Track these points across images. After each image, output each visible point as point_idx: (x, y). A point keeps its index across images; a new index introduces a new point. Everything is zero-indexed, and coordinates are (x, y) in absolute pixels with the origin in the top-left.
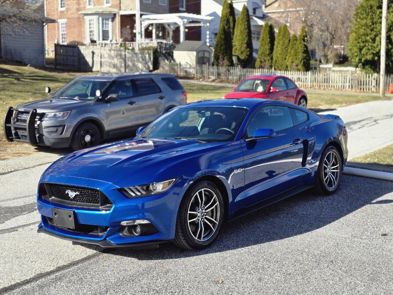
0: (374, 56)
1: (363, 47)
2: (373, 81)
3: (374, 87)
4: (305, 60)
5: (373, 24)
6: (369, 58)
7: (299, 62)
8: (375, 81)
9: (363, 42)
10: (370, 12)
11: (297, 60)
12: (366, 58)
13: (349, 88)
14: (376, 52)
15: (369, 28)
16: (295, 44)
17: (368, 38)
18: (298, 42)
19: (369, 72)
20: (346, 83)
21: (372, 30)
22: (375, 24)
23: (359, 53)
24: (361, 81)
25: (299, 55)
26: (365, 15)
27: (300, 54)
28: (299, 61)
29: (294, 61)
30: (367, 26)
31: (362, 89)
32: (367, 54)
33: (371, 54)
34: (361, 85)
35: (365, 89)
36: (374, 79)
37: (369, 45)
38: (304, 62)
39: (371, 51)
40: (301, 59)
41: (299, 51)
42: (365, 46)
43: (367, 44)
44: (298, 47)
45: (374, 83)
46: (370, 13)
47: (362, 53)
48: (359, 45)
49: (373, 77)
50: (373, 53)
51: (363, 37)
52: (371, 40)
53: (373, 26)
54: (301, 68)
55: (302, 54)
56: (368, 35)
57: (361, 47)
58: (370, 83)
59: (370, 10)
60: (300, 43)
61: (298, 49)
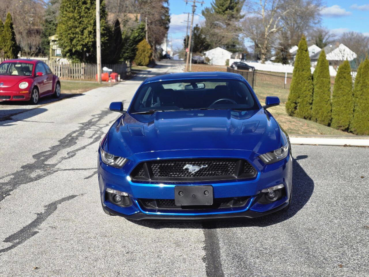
0: (83, 47)
1: (74, 38)
2: (82, 70)
3: (83, 75)
4: (14, 48)
5: (80, 18)
6: (79, 49)
7: (9, 49)
8: (84, 69)
9: (73, 34)
10: (77, 6)
11: (6, 47)
12: (76, 49)
13: (60, 76)
14: (85, 43)
15: (77, 21)
16: (3, 31)
17: (77, 30)
18: (5, 29)
19: (76, 61)
20: (58, 71)
21: (80, 23)
22: (82, 18)
23: (70, 44)
24: (71, 70)
25: (7, 42)
26: (71, 9)
27: (9, 41)
28: (7, 48)
29: (3, 48)
30: (75, 19)
31: (72, 77)
32: (77, 45)
33: (81, 45)
34: (71, 73)
35: (75, 77)
36: (83, 68)
37: (78, 37)
38: (13, 49)
39: (81, 42)
40: (9, 46)
41: (8, 38)
42: (75, 37)
43: (77, 36)
44: (5, 34)
45: (83, 71)
46: (77, 8)
47: (73, 43)
48: (70, 36)
49: (82, 67)
50: (82, 45)
51: (73, 29)
52: (80, 33)
53: (80, 20)
54: (10, 55)
55: (10, 41)
56: (76, 28)
57: (72, 38)
58: (79, 72)
59: (76, 5)
60: (8, 31)
61: (6, 36)
